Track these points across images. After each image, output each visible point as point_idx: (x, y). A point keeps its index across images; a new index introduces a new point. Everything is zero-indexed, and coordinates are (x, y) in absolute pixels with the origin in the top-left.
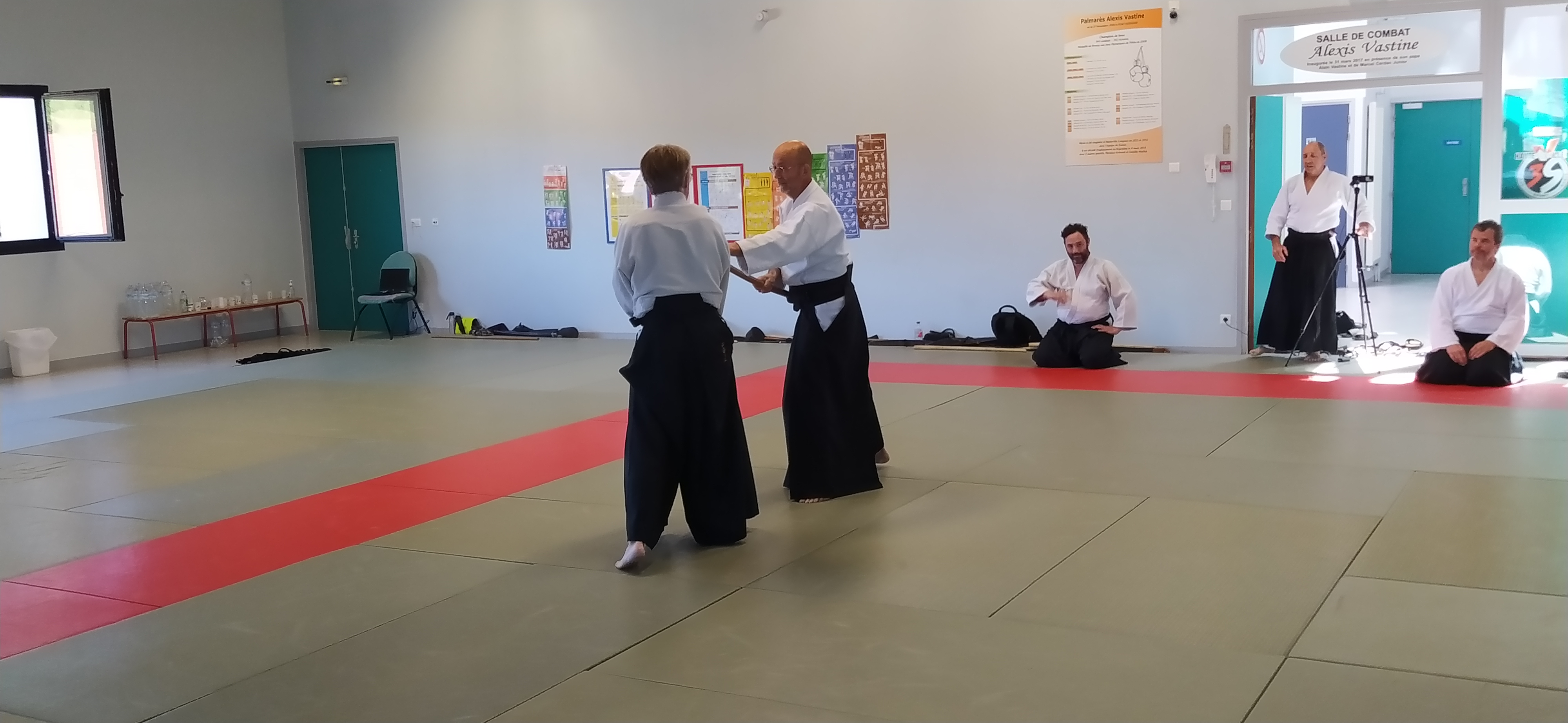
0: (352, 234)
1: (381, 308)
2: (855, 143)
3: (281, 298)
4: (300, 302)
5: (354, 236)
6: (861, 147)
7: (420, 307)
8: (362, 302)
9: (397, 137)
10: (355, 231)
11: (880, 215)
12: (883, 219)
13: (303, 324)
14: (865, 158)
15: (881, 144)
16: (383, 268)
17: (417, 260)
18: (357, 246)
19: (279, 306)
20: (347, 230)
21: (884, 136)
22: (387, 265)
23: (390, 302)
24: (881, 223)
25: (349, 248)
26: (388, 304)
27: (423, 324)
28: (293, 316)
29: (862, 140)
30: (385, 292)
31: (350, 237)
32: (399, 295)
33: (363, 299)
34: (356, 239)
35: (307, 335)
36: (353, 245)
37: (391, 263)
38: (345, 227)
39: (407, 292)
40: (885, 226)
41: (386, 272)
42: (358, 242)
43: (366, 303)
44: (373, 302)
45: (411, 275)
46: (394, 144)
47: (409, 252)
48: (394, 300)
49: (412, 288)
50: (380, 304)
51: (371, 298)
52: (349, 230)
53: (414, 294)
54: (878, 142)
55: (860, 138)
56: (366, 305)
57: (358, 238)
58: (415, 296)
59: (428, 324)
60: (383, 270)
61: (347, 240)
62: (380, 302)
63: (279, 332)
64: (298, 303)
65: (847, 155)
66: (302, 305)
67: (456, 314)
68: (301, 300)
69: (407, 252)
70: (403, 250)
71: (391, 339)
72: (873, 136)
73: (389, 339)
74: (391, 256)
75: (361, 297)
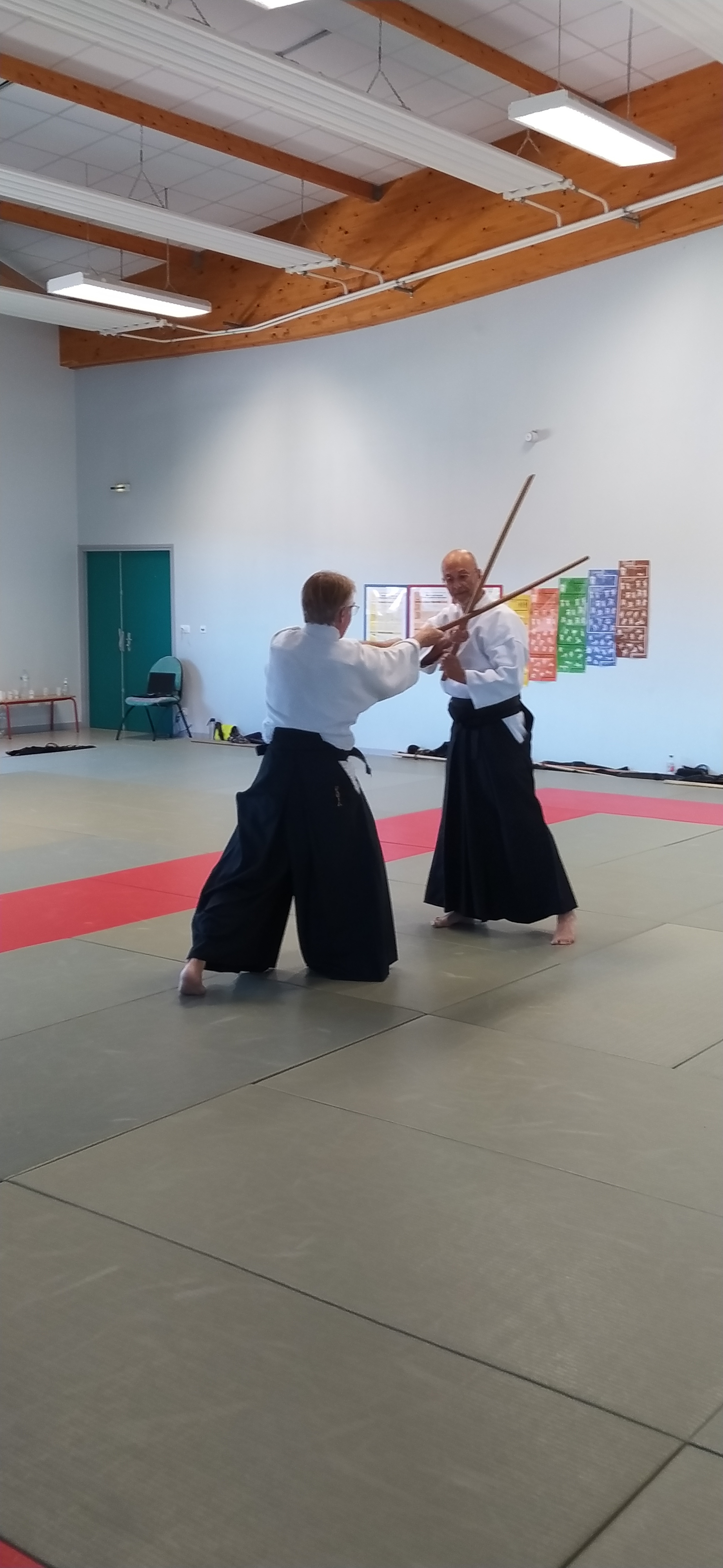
0: (126, 636)
1: (147, 711)
2: (617, 569)
3: (56, 695)
4: (73, 699)
5: (127, 639)
6: (623, 573)
7: (184, 711)
8: (129, 703)
9: (173, 545)
10: (129, 635)
11: (638, 644)
12: (641, 648)
13: (74, 721)
14: (628, 584)
15: (644, 571)
16: (152, 671)
17: (183, 665)
18: (129, 649)
19: (55, 702)
20: (121, 633)
21: (647, 563)
22: (156, 668)
23: (155, 704)
24: (639, 651)
25: (122, 649)
26: (154, 707)
27: (185, 728)
28: (66, 713)
29: (626, 566)
30: (151, 695)
31: (123, 640)
32: (164, 698)
33: (131, 701)
34: (129, 642)
35: (78, 732)
36: (126, 648)
37: (160, 667)
38: (119, 630)
39: (172, 696)
40: (642, 655)
41: (154, 676)
42: (131, 646)
43: (133, 705)
44: (139, 704)
45: (177, 681)
46: (169, 551)
47: (178, 658)
48: (158, 703)
49: (177, 692)
50: (145, 706)
51: (137, 700)
52: (123, 632)
53: (179, 698)
54: (641, 569)
55: (624, 563)
56: (133, 707)
57: (131, 641)
58: (179, 701)
59: (190, 729)
60: (152, 674)
61: (121, 643)
62: (146, 704)
63: (53, 727)
64: (71, 700)
65: (609, 582)
66: (75, 702)
67: (217, 721)
68: (74, 698)
69: (175, 658)
70: (171, 655)
71: (154, 740)
72: (638, 562)
73: (151, 741)
74: (161, 660)
75: (128, 699)
